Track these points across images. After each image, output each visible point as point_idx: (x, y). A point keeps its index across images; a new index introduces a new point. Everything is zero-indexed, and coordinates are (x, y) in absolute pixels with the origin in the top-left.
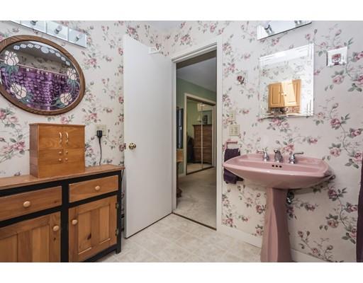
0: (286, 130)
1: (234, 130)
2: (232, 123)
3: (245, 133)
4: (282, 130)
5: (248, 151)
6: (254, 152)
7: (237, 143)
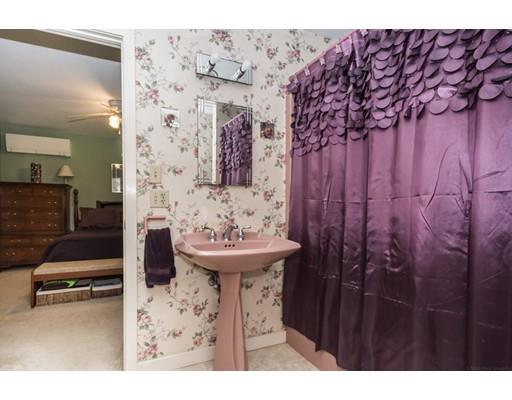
0: (227, 201)
1: (159, 199)
2: (154, 187)
3: (176, 203)
4: (223, 201)
5: (181, 231)
6: (190, 231)
7: (164, 219)
